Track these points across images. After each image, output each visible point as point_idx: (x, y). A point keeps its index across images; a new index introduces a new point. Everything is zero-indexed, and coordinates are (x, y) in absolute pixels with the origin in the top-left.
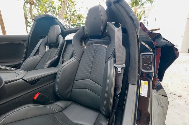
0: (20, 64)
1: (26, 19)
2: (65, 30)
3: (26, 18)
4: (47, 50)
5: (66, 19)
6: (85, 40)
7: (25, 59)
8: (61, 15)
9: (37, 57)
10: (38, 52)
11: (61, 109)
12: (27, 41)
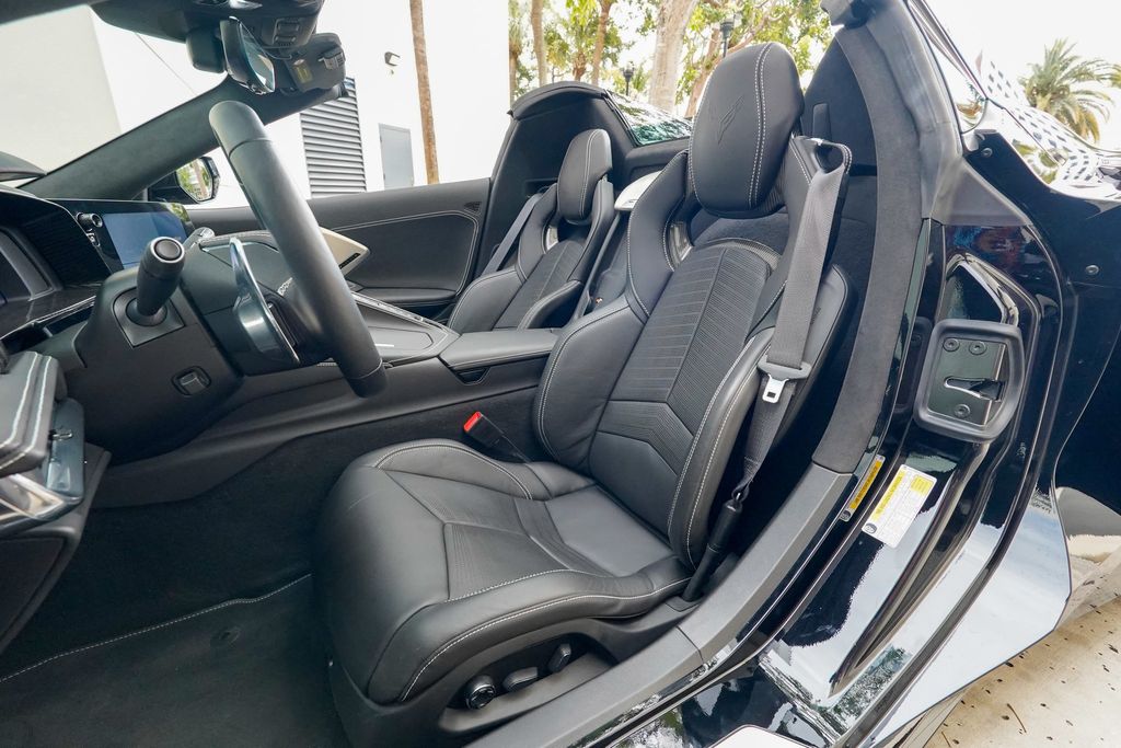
0: (453, 297)
1: (516, 58)
2: (633, 153)
3: (514, 53)
4: (549, 248)
5: (717, 26)
6: (688, 218)
7: (472, 277)
8: (677, 22)
9: (511, 274)
10: (512, 258)
11: (541, 491)
12: (482, 207)
